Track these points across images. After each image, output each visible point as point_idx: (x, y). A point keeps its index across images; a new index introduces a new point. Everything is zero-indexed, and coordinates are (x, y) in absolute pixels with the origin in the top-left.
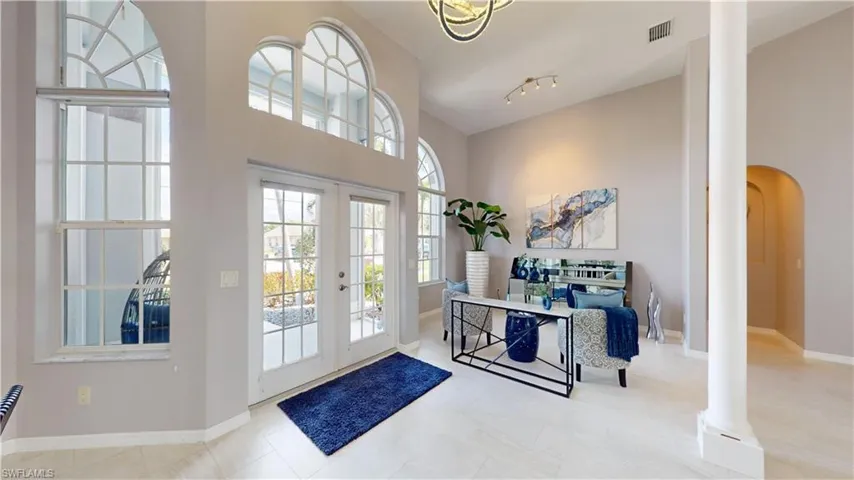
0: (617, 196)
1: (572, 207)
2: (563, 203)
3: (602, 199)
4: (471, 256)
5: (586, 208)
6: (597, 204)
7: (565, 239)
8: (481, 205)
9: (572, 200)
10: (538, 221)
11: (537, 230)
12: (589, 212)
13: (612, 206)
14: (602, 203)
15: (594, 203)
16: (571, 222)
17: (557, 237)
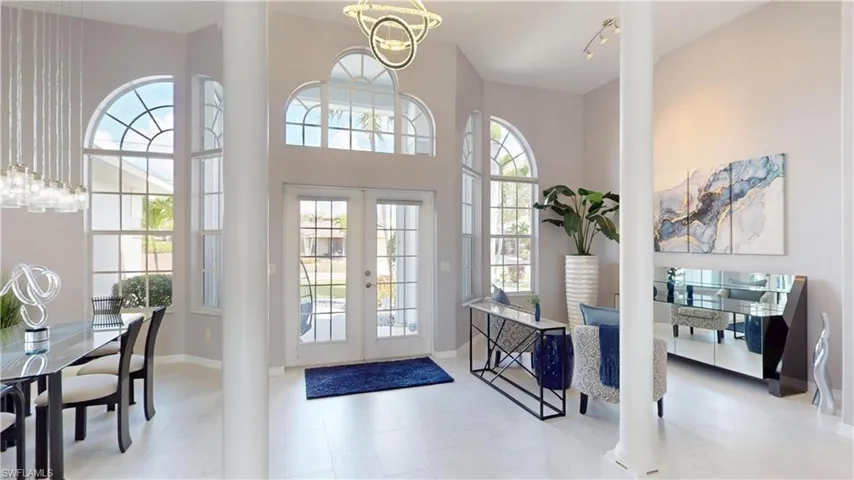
0: (784, 166)
1: (715, 189)
2: (703, 184)
3: (761, 174)
4: (573, 263)
5: (737, 189)
6: (753, 182)
7: (706, 238)
8: (583, 192)
9: (716, 177)
10: (670, 211)
11: (667, 225)
12: (742, 194)
13: (778, 183)
14: (761, 180)
15: (749, 180)
16: (714, 210)
17: (695, 235)
